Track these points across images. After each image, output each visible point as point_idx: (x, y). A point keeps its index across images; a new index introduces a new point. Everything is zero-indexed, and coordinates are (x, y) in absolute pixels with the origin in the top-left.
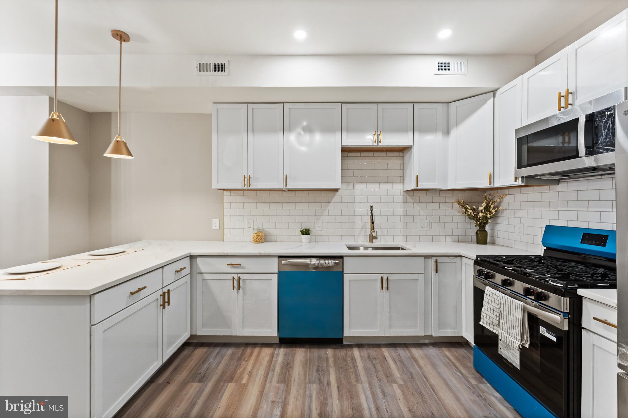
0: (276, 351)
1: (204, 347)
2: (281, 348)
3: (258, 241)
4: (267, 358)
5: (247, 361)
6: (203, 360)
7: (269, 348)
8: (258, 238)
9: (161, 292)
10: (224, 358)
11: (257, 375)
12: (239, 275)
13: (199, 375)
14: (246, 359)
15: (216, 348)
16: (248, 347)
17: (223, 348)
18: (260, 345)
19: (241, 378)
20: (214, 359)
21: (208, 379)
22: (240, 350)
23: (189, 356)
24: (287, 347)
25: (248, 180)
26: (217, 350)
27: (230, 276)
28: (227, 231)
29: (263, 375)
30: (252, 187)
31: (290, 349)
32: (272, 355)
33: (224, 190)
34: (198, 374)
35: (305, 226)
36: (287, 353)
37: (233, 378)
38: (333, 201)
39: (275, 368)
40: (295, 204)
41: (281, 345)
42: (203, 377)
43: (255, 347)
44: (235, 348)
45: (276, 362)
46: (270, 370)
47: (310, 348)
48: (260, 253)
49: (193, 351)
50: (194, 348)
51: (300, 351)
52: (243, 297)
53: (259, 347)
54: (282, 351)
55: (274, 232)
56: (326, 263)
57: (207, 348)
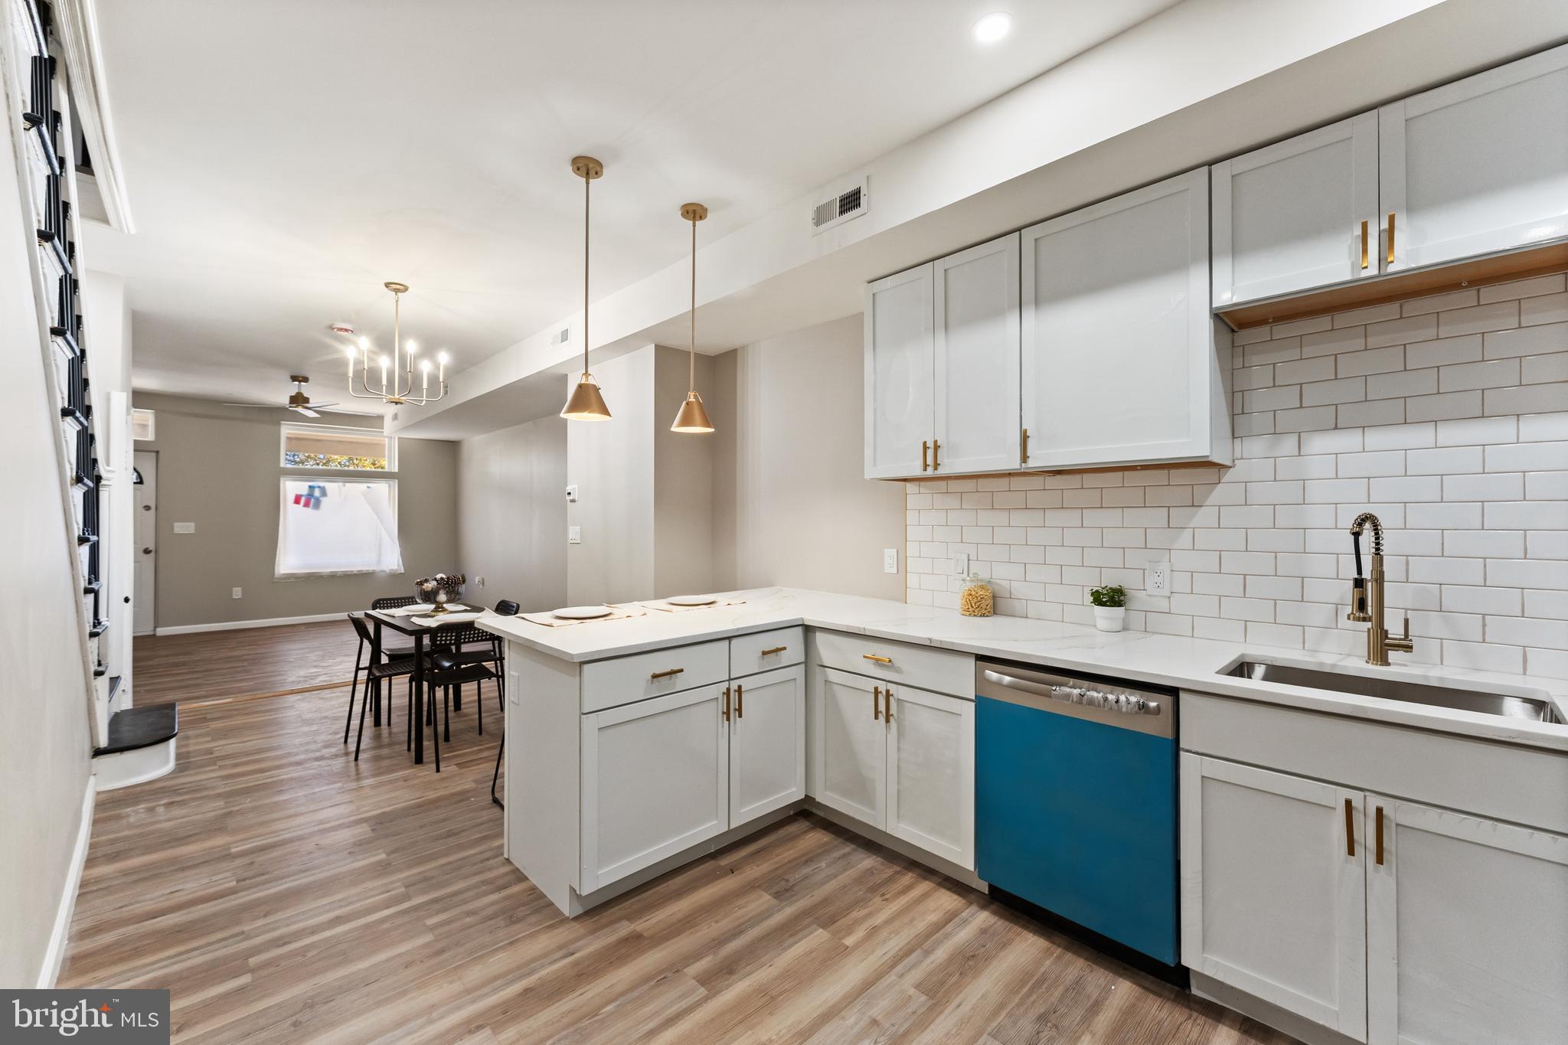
0: (968, 911)
1: (829, 832)
2: (985, 910)
3: (971, 609)
4: (933, 918)
5: (887, 900)
6: (809, 858)
7: (956, 897)
8: (971, 603)
9: (724, 687)
10: (848, 873)
11: (884, 942)
12: (890, 686)
13: (783, 883)
14: (887, 897)
15: (848, 843)
16: (910, 871)
17: (860, 849)
18: (940, 880)
19: (849, 930)
20: (828, 866)
21: (793, 899)
22: (890, 870)
23: (794, 838)
24: (1001, 916)
25: (932, 451)
26: (848, 848)
27: (870, 685)
28: (912, 580)
29: (897, 949)
30: (942, 471)
31: (1007, 923)
32: (950, 917)
33: (905, 480)
34: (783, 879)
35: (1111, 581)
36: (991, 931)
37: (833, 923)
38: (1211, 500)
39: (933, 950)
40: (1080, 511)
41: (992, 903)
42: (787, 890)
43: (925, 878)
44: (882, 860)
45: (947, 936)
46: (920, 946)
47: (1064, 948)
48: (930, 640)
49: (805, 832)
50: (812, 826)
51: (1029, 942)
52: (899, 742)
53: (934, 883)
54: (982, 918)
55: (1019, 589)
56: (1106, 699)
57: (833, 836)
